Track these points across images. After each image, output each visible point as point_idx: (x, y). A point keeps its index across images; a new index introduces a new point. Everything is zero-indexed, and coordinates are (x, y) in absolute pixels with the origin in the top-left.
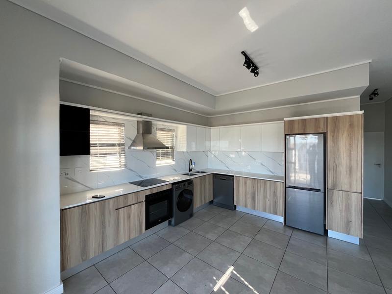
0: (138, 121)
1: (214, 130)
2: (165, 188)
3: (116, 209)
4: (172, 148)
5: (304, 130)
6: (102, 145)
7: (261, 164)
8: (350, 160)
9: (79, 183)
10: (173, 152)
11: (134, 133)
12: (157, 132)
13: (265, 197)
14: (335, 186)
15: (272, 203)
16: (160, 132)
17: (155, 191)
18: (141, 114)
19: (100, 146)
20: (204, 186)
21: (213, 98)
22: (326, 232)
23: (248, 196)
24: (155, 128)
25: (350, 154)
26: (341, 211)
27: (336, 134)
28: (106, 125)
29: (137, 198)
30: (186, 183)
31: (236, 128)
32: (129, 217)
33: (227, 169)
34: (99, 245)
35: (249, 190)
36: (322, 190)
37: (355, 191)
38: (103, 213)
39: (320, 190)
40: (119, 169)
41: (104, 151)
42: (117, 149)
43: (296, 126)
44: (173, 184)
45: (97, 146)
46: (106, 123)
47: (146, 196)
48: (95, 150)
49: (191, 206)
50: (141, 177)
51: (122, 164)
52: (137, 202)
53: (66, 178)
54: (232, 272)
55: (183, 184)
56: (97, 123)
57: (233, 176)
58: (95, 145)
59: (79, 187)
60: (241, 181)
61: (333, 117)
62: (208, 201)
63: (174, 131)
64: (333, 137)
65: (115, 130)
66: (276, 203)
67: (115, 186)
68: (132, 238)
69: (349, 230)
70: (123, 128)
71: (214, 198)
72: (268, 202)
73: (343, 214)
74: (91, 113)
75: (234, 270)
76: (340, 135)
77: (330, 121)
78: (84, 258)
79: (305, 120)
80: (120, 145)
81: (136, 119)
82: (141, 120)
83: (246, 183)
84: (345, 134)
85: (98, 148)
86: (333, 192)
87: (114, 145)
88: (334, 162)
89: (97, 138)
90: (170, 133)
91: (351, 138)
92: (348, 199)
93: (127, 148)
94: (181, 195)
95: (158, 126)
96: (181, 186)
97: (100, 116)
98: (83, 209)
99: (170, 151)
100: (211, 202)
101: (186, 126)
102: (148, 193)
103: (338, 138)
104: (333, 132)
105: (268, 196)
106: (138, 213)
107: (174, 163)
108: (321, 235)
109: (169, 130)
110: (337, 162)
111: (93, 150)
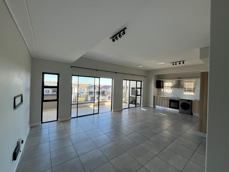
3: (162, 99)
12: (185, 83)
28: (167, 82)
40: (170, 93)
42: (170, 88)
44: (180, 99)
52: (167, 100)
65: (170, 83)
81: (175, 80)
89: (166, 85)
99: (192, 90)
109: (191, 82)
111: (165, 88)
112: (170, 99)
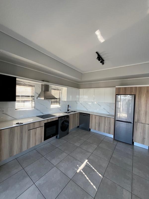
0: (42, 85)
1: (81, 90)
2: (55, 120)
3: (29, 130)
4: (59, 99)
5: (125, 93)
6: (22, 96)
7: (104, 108)
8: (146, 108)
9: (9, 116)
10: (59, 101)
11: (39, 91)
12: (52, 90)
13: (105, 125)
14: (138, 121)
15: (108, 128)
16: (53, 90)
17: (49, 121)
18: (43, 81)
19: (21, 97)
20: (75, 119)
21: (81, 74)
22: (133, 143)
23: (97, 124)
24: (51, 88)
25: (146, 105)
26: (141, 133)
27: (140, 96)
28: (25, 86)
29: (40, 124)
30: (66, 117)
31: (92, 90)
32: (35, 134)
33: (87, 110)
34: (19, 149)
35: (97, 121)
36: (132, 123)
37: (147, 123)
38: (21, 132)
39: (131, 122)
40: (31, 109)
41: (24, 100)
42: (30, 99)
43: (121, 91)
44: (59, 117)
45: (20, 97)
46: (25, 85)
47: (45, 123)
48: (18, 99)
49: (68, 129)
50: (42, 113)
51: (33, 106)
52: (39, 126)
53: (2, 113)
54: (87, 163)
55: (64, 117)
56: (20, 85)
57: (90, 114)
58: (19, 96)
59: (9, 118)
60: (94, 117)
61: (139, 87)
62: (76, 126)
63: (60, 90)
64: (139, 97)
65: (30, 89)
66: (110, 128)
67: (29, 118)
68: (36, 145)
69: (144, 142)
70: (34, 88)
71: (79, 125)
72: (106, 128)
73: (142, 134)
74: (17, 79)
75: (88, 161)
76: (142, 96)
77: (137, 89)
78: (11, 155)
79: (126, 87)
80: (32, 96)
81: (41, 83)
82: (44, 84)
83: (96, 118)
84: (145, 96)
85: (20, 98)
86: (137, 124)
87: (29, 96)
88: (139, 109)
89: (20, 93)
90: (58, 91)
91: (147, 98)
92: (144, 127)
93: (35, 98)
94: (63, 123)
95: (52, 88)
96: (63, 118)
97: (21, 81)
98: (11, 130)
99: (58, 101)
100: (78, 127)
101: (67, 88)
102: (46, 122)
103: (141, 97)
104: (139, 95)
105: (106, 125)
106: (40, 132)
107: (60, 107)
108: (131, 144)
109: (58, 90)
110: (140, 109)
111: (17, 99)
112: (45, 124)
